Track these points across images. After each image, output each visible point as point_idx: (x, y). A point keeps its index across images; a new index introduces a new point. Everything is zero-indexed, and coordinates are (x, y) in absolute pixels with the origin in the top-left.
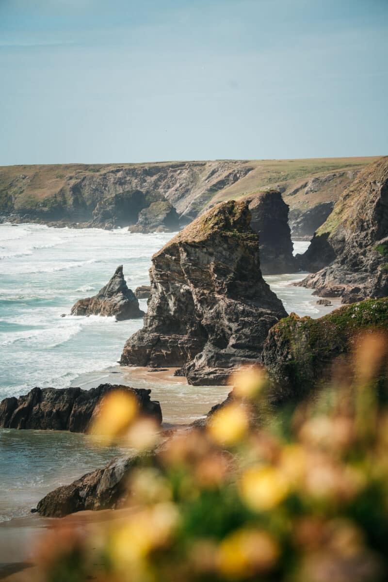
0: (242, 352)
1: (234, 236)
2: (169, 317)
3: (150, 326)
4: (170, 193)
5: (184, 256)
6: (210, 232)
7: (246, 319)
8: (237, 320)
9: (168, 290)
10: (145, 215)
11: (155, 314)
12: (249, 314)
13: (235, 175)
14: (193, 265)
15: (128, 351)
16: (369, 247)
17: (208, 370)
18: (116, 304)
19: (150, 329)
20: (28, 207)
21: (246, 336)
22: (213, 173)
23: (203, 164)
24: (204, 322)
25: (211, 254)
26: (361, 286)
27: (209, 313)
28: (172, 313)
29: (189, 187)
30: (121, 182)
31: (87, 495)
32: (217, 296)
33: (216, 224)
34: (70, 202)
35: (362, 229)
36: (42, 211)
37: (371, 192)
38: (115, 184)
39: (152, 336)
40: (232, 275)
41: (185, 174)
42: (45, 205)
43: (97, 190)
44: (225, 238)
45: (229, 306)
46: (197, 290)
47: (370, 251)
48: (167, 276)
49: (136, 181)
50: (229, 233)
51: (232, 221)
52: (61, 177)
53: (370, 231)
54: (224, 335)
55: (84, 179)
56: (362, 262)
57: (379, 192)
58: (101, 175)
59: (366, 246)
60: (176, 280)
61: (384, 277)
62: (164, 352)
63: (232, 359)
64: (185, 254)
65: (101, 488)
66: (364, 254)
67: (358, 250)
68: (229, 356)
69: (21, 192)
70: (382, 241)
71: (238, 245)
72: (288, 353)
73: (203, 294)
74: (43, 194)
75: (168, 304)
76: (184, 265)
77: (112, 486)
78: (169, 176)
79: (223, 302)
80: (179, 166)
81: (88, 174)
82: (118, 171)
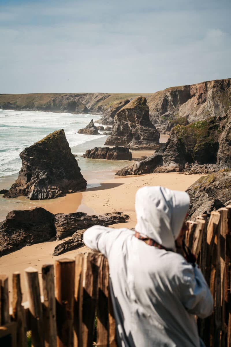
0: (145, 141)
1: (142, 107)
2: (121, 131)
3: (115, 134)
4: (83, 102)
5: (127, 113)
6: (135, 105)
7: (146, 131)
8: (143, 132)
9: (120, 123)
10: (78, 109)
11: (116, 130)
12: (146, 130)
13: (105, 97)
14: (130, 115)
15: (108, 141)
16: (160, 117)
17: (135, 146)
18: (92, 130)
19: (114, 135)
20: (39, 106)
21: (146, 136)
22: (97, 96)
23: (93, 94)
24: (132, 132)
25: (135, 112)
26: (160, 128)
27: (134, 130)
28: (121, 130)
29: (90, 101)
30: (68, 99)
31: (130, 171)
32: (137, 125)
33: (137, 103)
34: (52, 105)
35: (158, 111)
36: (43, 108)
37: (160, 100)
38: (66, 99)
39: (115, 137)
40: (141, 118)
41: (88, 97)
42: (44, 106)
43: (60, 101)
44: (140, 108)
45: (141, 127)
46: (131, 123)
47: (160, 118)
48: (121, 119)
49: (72, 99)
50: (141, 106)
51: (141, 103)
52: (49, 97)
53: (160, 112)
54: (139, 136)
55: (56, 98)
56: (158, 121)
57: (163, 100)
58: (62, 97)
59: (159, 116)
60: (123, 120)
61: (170, 124)
62: (119, 141)
63: (142, 143)
64: (127, 112)
65: (134, 169)
66: (158, 119)
67: (156, 117)
68: (142, 142)
69: (37, 101)
70: (164, 115)
71: (143, 110)
72: (178, 135)
73: (133, 124)
74: (44, 102)
75: (120, 127)
76: (127, 115)
77: (137, 169)
78: (83, 97)
79: (139, 126)
80: (86, 94)
81: (57, 96)
82: (67, 95)
